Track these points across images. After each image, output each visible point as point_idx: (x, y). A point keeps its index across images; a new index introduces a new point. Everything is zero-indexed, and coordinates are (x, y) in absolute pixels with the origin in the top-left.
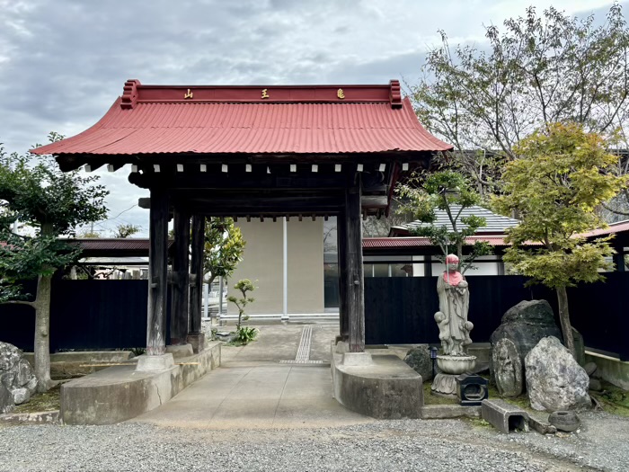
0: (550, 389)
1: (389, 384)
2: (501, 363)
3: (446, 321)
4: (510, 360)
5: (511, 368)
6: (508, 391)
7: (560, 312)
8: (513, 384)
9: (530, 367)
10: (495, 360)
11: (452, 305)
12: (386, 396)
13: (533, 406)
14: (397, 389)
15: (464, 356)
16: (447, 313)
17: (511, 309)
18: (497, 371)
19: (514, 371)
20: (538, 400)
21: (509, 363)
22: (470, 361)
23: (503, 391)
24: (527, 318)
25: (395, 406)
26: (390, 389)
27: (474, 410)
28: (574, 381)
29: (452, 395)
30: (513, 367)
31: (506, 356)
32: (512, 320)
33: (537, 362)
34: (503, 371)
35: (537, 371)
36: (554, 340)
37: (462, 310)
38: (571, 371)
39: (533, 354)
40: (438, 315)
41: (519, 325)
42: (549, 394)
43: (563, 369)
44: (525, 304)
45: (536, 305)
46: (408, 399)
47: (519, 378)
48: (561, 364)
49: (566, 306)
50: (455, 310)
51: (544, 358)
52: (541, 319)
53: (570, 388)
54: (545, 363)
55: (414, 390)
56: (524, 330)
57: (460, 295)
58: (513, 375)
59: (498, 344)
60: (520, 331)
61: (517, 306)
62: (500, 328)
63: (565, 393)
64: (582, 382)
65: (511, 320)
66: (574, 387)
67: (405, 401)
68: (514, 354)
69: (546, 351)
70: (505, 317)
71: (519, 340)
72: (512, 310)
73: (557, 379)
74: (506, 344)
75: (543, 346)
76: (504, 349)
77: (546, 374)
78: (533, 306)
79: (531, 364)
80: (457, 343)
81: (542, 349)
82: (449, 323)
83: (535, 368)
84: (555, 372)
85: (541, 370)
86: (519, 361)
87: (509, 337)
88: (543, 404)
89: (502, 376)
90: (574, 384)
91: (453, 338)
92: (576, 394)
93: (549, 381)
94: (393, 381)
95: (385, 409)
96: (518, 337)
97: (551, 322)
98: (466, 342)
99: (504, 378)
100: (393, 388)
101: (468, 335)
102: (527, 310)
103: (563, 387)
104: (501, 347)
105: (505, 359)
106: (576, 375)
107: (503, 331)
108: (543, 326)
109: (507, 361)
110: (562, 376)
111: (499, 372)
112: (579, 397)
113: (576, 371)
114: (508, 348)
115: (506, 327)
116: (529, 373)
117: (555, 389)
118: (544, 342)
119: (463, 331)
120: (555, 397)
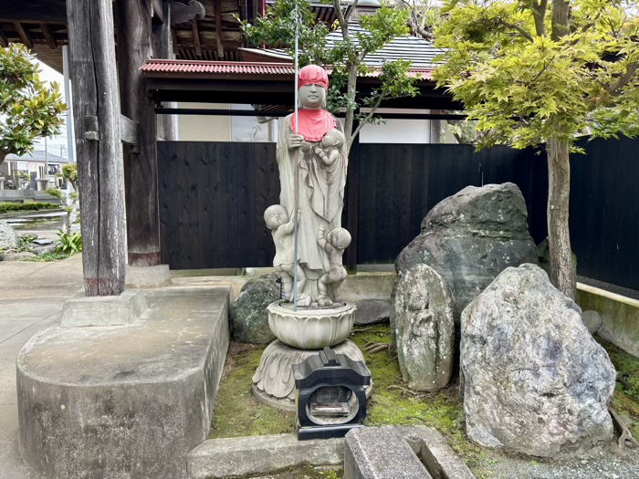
0: (516, 397)
1: (97, 398)
2: (410, 316)
3: (289, 226)
4: (431, 312)
5: (431, 331)
6: (419, 377)
7: (550, 207)
8: (431, 365)
9: (473, 337)
10: (399, 309)
11: (304, 191)
12: (88, 429)
13: (471, 432)
14: (117, 410)
15: (327, 306)
16: (291, 208)
17: (442, 203)
18: (402, 334)
19: (437, 338)
20: (483, 420)
21: (428, 320)
22: (339, 320)
23: (409, 378)
24: (474, 220)
25: (114, 454)
26: (98, 412)
27: (327, 450)
28: (578, 380)
29: (286, 403)
30: (436, 327)
31: (422, 304)
32: (443, 225)
33: (491, 327)
34: (414, 336)
35: (489, 349)
36: (535, 272)
37: (327, 201)
38: (573, 356)
39: (482, 307)
40: (272, 214)
41: (455, 238)
42: (513, 408)
43: (554, 351)
44: (470, 192)
45: (495, 192)
46: (152, 434)
47: (445, 352)
48: (549, 338)
49: (566, 193)
50: (311, 200)
51: (507, 320)
52: (502, 223)
53: (569, 399)
54: (509, 330)
55: (168, 409)
56: (466, 246)
57: (323, 165)
58: (433, 346)
59: (407, 277)
60: (457, 248)
61: (455, 196)
62: (416, 241)
63: (555, 410)
64: (600, 385)
65: (439, 224)
66: (578, 395)
67: (143, 439)
68: (440, 299)
69: (516, 302)
70: (428, 219)
71: (453, 268)
72: (446, 205)
73: (537, 375)
74: (424, 277)
75: (508, 289)
76: (420, 289)
77: (510, 360)
78: (488, 196)
79: (476, 332)
80: (314, 277)
81: (506, 297)
82: (293, 232)
83: (484, 342)
84: (535, 355)
85: (498, 348)
86: (449, 316)
87: (432, 261)
88: (497, 433)
89: (409, 347)
90: (579, 388)
91: (304, 266)
92: (583, 417)
93: (515, 376)
94: (109, 391)
95: (86, 464)
96: (452, 261)
97: (520, 230)
98: (333, 277)
99: (415, 351)
100: (109, 409)
101: (339, 259)
102: (474, 203)
103: (550, 395)
104: (414, 282)
105: (419, 309)
106: (584, 366)
107: (421, 248)
108: (505, 239)
109: (423, 315)
110: (549, 367)
111: (406, 336)
112: (588, 424)
113: (585, 356)
114: (429, 285)
115: (428, 240)
116: (469, 352)
117: (530, 399)
118: (510, 279)
119: (325, 249)
120: (528, 418)
